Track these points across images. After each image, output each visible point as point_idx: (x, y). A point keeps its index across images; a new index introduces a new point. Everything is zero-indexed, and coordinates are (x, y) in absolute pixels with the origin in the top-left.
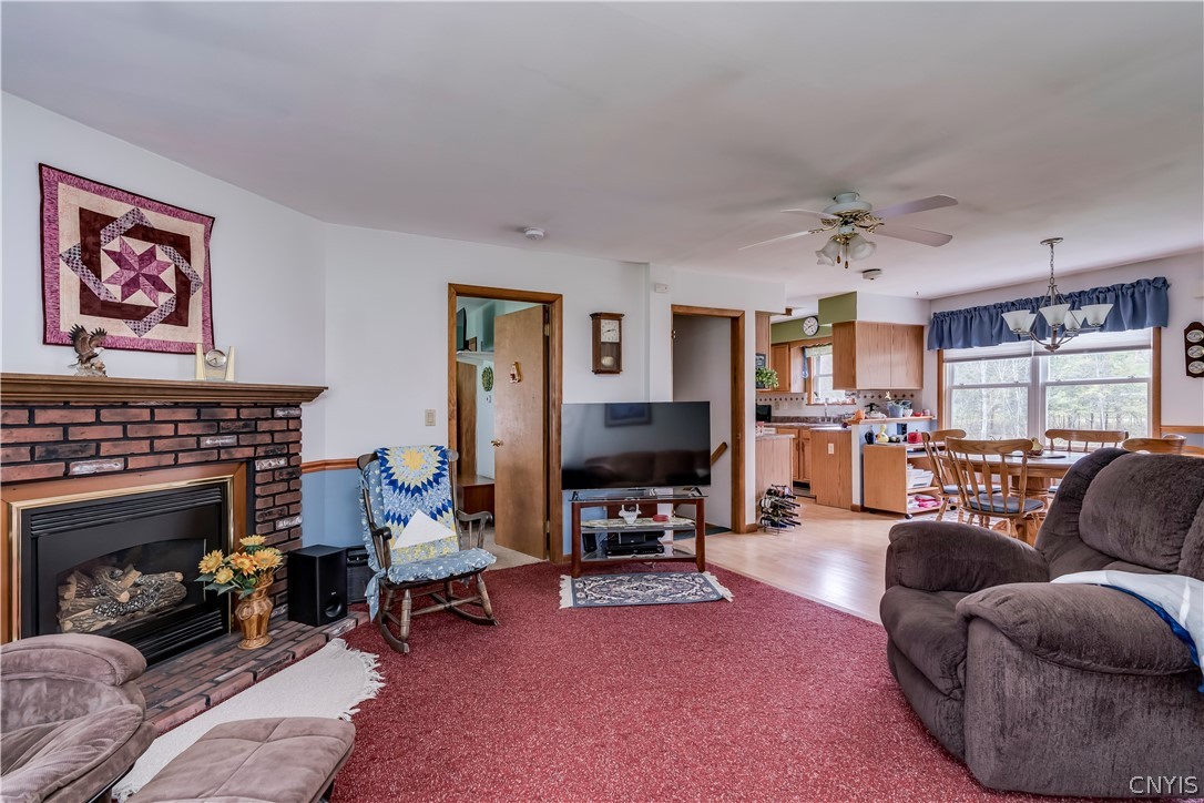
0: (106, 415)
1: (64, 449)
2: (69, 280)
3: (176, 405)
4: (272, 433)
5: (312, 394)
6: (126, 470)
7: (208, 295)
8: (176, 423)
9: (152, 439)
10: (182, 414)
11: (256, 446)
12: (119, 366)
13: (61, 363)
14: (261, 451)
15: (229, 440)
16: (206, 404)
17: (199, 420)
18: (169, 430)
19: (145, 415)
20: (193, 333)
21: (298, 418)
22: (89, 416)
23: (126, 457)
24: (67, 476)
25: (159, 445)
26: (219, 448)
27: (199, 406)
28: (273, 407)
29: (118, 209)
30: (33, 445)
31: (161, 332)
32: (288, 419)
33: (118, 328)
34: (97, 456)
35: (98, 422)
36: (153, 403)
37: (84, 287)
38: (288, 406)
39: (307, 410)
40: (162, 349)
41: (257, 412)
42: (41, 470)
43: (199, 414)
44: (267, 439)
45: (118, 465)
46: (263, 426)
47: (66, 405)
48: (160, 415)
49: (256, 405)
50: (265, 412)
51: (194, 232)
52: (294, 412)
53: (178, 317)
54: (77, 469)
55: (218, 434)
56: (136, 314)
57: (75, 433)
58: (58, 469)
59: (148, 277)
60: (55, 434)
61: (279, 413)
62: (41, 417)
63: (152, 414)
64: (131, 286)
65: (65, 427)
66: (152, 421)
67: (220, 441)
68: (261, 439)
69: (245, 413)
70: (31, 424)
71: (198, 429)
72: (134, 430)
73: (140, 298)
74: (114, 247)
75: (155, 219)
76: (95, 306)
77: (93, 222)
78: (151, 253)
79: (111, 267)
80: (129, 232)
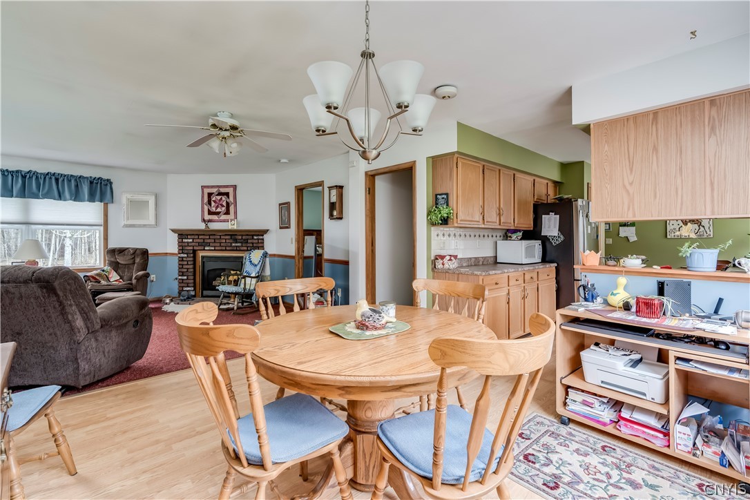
0: (211, 237)
2: (206, 208)
3: (226, 235)
4: (253, 243)
5: (266, 231)
6: (215, 250)
7: (236, 206)
8: (226, 239)
9: (220, 243)
10: (227, 237)
11: (247, 247)
12: (214, 226)
13: (202, 226)
14: (249, 249)
15: (239, 244)
16: (233, 235)
17: (231, 239)
18: (224, 241)
19: (219, 237)
20: (232, 216)
21: (263, 239)
22: (208, 237)
23: (215, 247)
24: (204, 250)
25: (222, 244)
26: (237, 247)
27: (231, 235)
28: (253, 236)
29: (214, 190)
30: (199, 243)
31: (223, 217)
32: (258, 239)
33: (215, 217)
34: (209, 246)
36: (220, 234)
37: (208, 209)
38: (258, 235)
39: (265, 237)
40: (224, 221)
41: (247, 237)
42: (200, 248)
43: (231, 237)
44: (251, 245)
45: (213, 248)
46: (249, 241)
47: (204, 235)
48: (222, 237)
49: (247, 235)
50: (251, 237)
51: (230, 190)
52: (261, 237)
53: (227, 213)
54: (206, 248)
55: (236, 243)
56: (218, 213)
57: (206, 241)
58: (202, 248)
59: (220, 204)
60: (202, 241)
61: (255, 237)
62: (200, 237)
64: (217, 207)
65: (204, 239)
67: (237, 245)
68: (248, 245)
69: (244, 237)
70: (198, 239)
71: (231, 241)
72: (217, 241)
73: (219, 210)
74: (214, 199)
75: (223, 190)
76: (210, 213)
77: (210, 195)
78: (221, 199)
79: (213, 204)
80: (217, 195)
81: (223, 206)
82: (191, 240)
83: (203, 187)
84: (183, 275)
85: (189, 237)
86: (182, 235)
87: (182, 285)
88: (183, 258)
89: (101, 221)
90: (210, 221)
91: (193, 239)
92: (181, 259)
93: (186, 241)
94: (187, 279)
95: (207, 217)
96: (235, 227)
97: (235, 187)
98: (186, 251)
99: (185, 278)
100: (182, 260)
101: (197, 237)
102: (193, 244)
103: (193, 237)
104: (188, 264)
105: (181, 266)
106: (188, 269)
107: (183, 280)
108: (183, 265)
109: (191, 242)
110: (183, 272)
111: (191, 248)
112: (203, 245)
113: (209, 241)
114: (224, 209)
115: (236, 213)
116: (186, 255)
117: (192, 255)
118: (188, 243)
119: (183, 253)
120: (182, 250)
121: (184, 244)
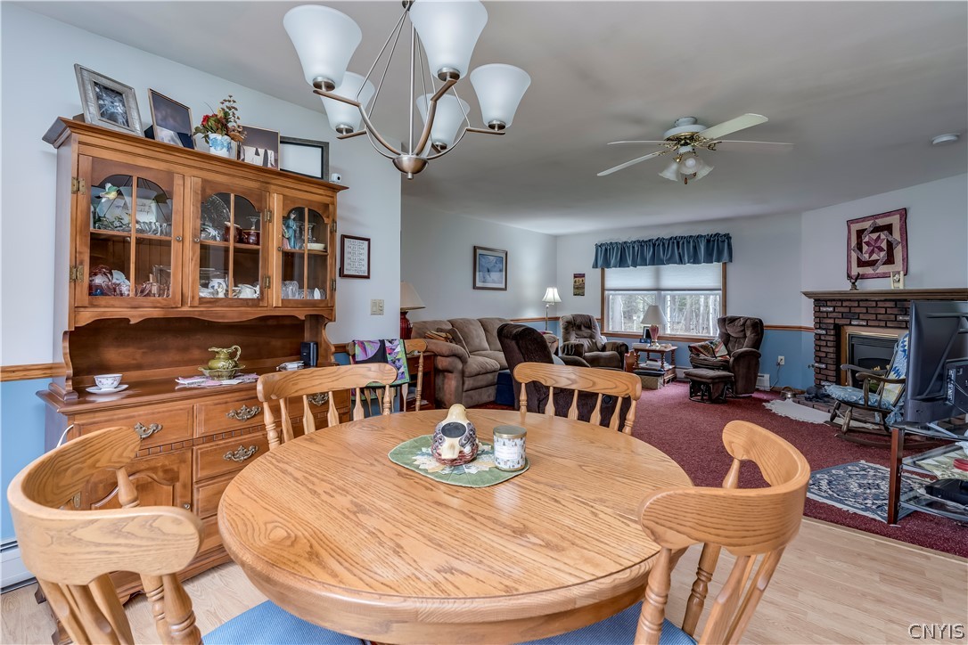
0: (862, 304)
1: (850, 315)
2: (854, 256)
3: (886, 300)
6: (867, 326)
7: (906, 247)
8: (886, 308)
9: (876, 314)
10: (888, 304)
12: (867, 286)
13: (846, 286)
16: (898, 300)
17: (896, 307)
18: (883, 311)
19: (874, 304)
20: (897, 265)
22: (856, 304)
23: (867, 320)
24: (852, 325)
25: (879, 317)
27: (895, 301)
29: (867, 225)
30: (842, 313)
31: (882, 269)
33: (868, 270)
34: (859, 318)
35: (859, 306)
36: (877, 299)
37: (858, 258)
40: (885, 276)
42: (845, 321)
43: (896, 304)
45: (864, 323)
47: (850, 300)
48: (880, 304)
51: (895, 220)
53: (890, 260)
54: (854, 322)
56: (872, 263)
57: (853, 310)
58: (849, 321)
59: (877, 247)
60: (847, 310)
62: (844, 304)
63: (877, 304)
64: (871, 253)
65: (850, 307)
66: (876, 306)
70: (842, 306)
71: (895, 311)
72: (870, 310)
73: (874, 257)
74: (866, 239)
75: (881, 222)
76: (861, 263)
77: (860, 233)
78: (879, 237)
79: (865, 248)
80: (872, 232)
81: (881, 249)
82: (831, 309)
83: (850, 222)
84: (820, 362)
85: (829, 303)
86: (820, 300)
87: (820, 376)
88: (820, 335)
89: (719, 284)
90: (859, 277)
91: (834, 307)
92: (818, 337)
93: (824, 309)
94: (826, 369)
95: (855, 270)
96: (901, 286)
97: (904, 213)
98: (824, 326)
99: (823, 366)
100: (820, 339)
101: (839, 304)
102: (835, 314)
103: (834, 303)
104: (827, 346)
105: (818, 348)
106: (827, 353)
107: (820, 368)
108: (820, 346)
109: (831, 312)
110: (820, 357)
111: (832, 321)
112: (851, 316)
113: (858, 310)
114: (882, 254)
115: (906, 259)
116: (824, 332)
117: (832, 332)
118: (827, 312)
119: (820, 328)
120: (820, 323)
121: (821, 315)
